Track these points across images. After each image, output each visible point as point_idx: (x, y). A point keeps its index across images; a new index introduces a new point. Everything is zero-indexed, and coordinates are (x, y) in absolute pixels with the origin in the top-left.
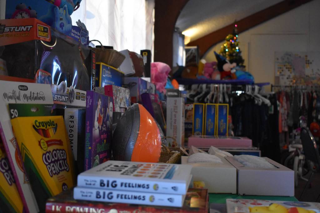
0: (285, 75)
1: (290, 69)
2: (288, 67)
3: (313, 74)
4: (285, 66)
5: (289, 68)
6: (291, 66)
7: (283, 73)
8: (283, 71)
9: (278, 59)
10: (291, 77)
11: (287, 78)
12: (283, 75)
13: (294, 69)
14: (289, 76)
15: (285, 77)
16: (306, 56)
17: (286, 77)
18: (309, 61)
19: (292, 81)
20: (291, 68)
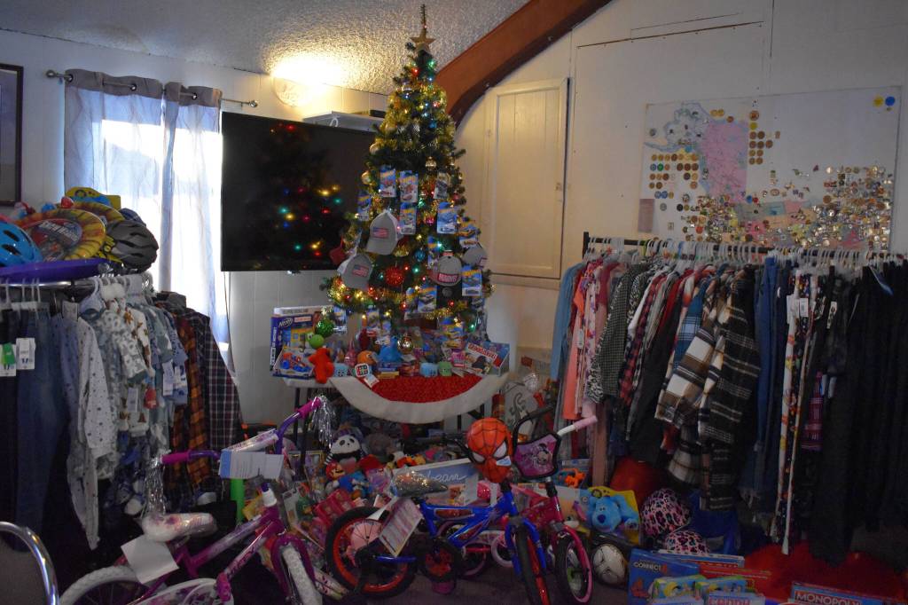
0: (672, 195)
1: (691, 172)
2: (684, 162)
3: (776, 192)
4: (674, 158)
5: (688, 167)
6: (694, 158)
7: (666, 187)
8: (666, 177)
9: (653, 133)
10: (694, 203)
11: (680, 208)
12: (665, 195)
13: (706, 171)
14: (687, 198)
15: (672, 203)
16: (754, 116)
17: (677, 201)
18: (762, 135)
19: (694, 219)
20: (695, 167)
